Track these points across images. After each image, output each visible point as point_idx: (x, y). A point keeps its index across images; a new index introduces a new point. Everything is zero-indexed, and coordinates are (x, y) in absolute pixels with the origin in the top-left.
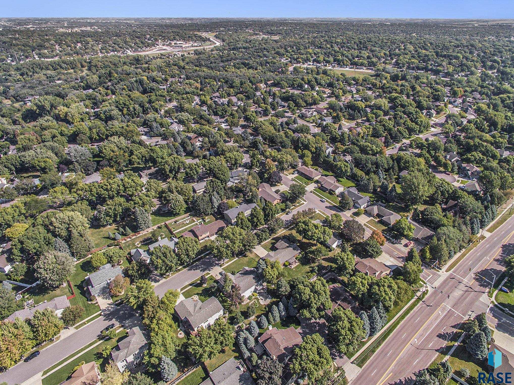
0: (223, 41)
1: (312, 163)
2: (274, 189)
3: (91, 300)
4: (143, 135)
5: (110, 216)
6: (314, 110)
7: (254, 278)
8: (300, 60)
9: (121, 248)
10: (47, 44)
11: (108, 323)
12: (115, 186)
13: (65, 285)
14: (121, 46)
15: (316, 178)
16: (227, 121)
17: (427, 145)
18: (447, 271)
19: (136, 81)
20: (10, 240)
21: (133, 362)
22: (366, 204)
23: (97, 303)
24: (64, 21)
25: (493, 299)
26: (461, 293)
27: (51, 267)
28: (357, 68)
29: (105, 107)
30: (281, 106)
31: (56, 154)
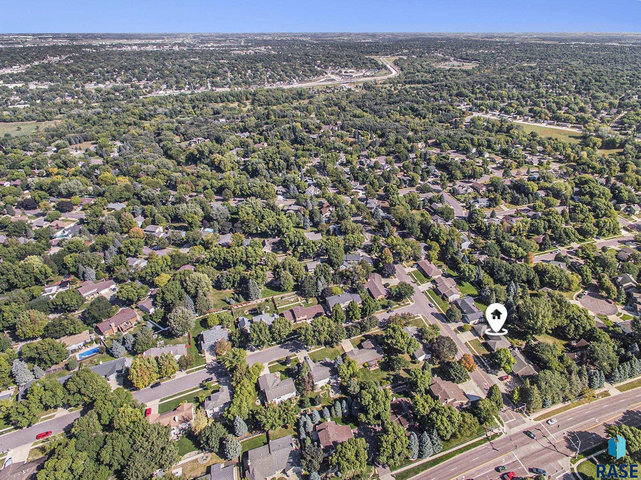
0: (402, 69)
1: (437, 257)
2: (384, 281)
3: (201, 353)
4: (280, 194)
5: (230, 282)
6: (471, 184)
7: (330, 371)
8: (484, 108)
9: (232, 314)
10: (220, 71)
11: (208, 376)
12: (239, 254)
13: (186, 334)
14: (288, 74)
15: (435, 277)
16: (366, 189)
17: (593, 259)
18: (535, 420)
19: (289, 128)
20: (156, 286)
21: (218, 413)
22: (477, 320)
23: (205, 357)
24: (242, 38)
25: (575, 466)
26: (539, 447)
27: (178, 320)
28: (558, 125)
29: (254, 159)
30: (433, 175)
31: (203, 209)
